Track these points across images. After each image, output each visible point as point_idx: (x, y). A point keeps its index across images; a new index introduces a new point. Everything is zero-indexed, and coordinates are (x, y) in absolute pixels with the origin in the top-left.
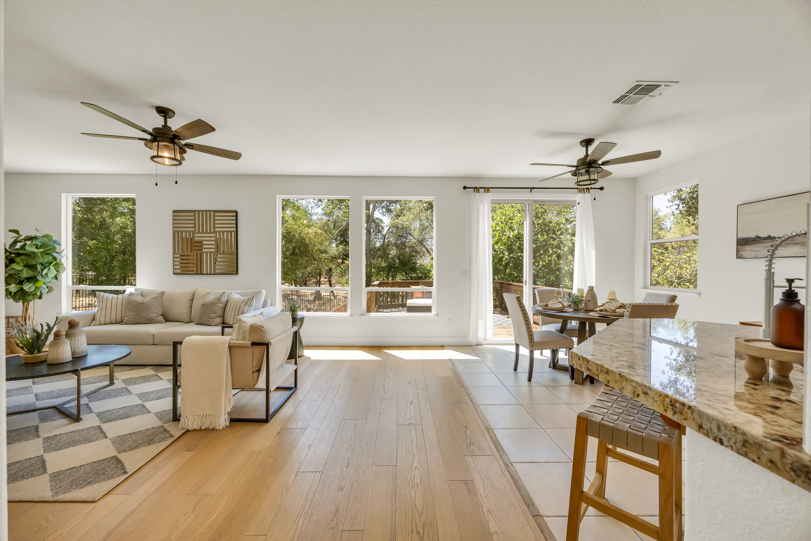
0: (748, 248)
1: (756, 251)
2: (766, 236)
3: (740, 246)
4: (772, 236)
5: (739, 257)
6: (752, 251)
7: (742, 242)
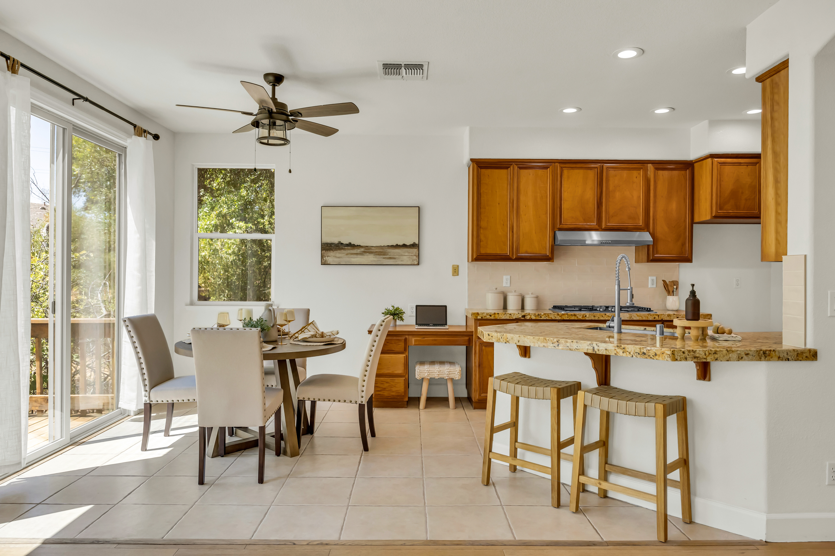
0: (331, 253)
1: (339, 258)
2: (348, 243)
3: (324, 252)
4: (352, 243)
5: (324, 263)
6: (336, 257)
7: (327, 247)
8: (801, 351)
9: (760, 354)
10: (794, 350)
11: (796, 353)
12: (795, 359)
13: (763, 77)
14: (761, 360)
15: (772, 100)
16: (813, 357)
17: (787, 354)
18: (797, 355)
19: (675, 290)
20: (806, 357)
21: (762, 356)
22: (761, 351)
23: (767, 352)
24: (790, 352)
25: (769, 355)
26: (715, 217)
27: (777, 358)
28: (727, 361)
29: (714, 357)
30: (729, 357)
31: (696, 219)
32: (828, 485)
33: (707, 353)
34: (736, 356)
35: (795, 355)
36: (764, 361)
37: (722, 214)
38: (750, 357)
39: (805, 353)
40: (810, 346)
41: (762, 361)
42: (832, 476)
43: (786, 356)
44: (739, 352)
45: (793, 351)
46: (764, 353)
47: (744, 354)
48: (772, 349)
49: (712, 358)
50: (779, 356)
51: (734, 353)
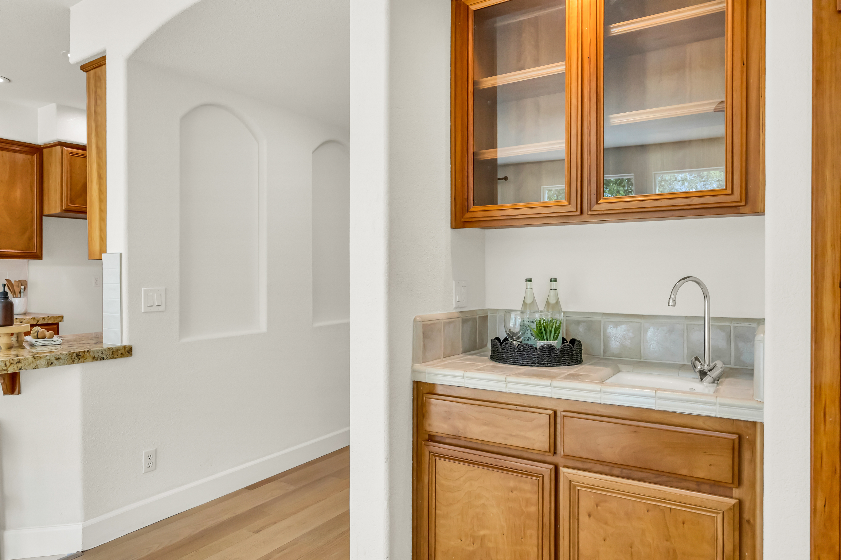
8: (116, 349)
9: (73, 357)
10: (109, 348)
11: (111, 352)
12: (110, 357)
13: (87, 67)
14: (74, 363)
15: (96, 93)
16: (128, 353)
17: (102, 353)
18: (112, 353)
19: (22, 291)
20: (122, 354)
21: (75, 358)
22: (74, 354)
23: (81, 354)
24: (105, 351)
25: (83, 357)
26: (66, 211)
27: (91, 359)
28: (34, 369)
29: (17, 367)
30: (36, 364)
31: (46, 212)
32: (144, 473)
33: (8, 364)
34: (44, 363)
35: (110, 354)
36: (78, 363)
37: (73, 208)
38: (61, 361)
39: (120, 350)
40: (126, 343)
41: (76, 363)
42: (147, 464)
43: (100, 355)
44: (48, 358)
45: (108, 350)
46: (78, 355)
47: (54, 359)
48: (86, 350)
49: (14, 369)
50: (93, 356)
51: (42, 359)
